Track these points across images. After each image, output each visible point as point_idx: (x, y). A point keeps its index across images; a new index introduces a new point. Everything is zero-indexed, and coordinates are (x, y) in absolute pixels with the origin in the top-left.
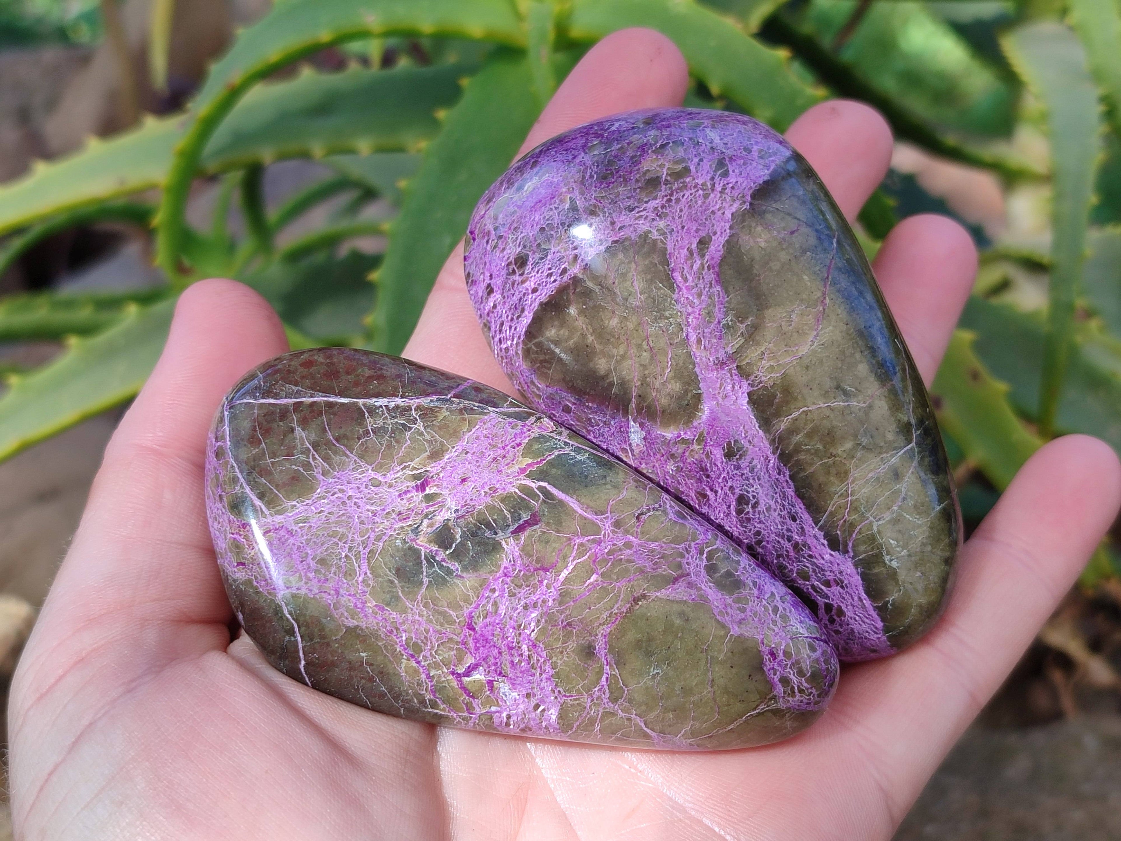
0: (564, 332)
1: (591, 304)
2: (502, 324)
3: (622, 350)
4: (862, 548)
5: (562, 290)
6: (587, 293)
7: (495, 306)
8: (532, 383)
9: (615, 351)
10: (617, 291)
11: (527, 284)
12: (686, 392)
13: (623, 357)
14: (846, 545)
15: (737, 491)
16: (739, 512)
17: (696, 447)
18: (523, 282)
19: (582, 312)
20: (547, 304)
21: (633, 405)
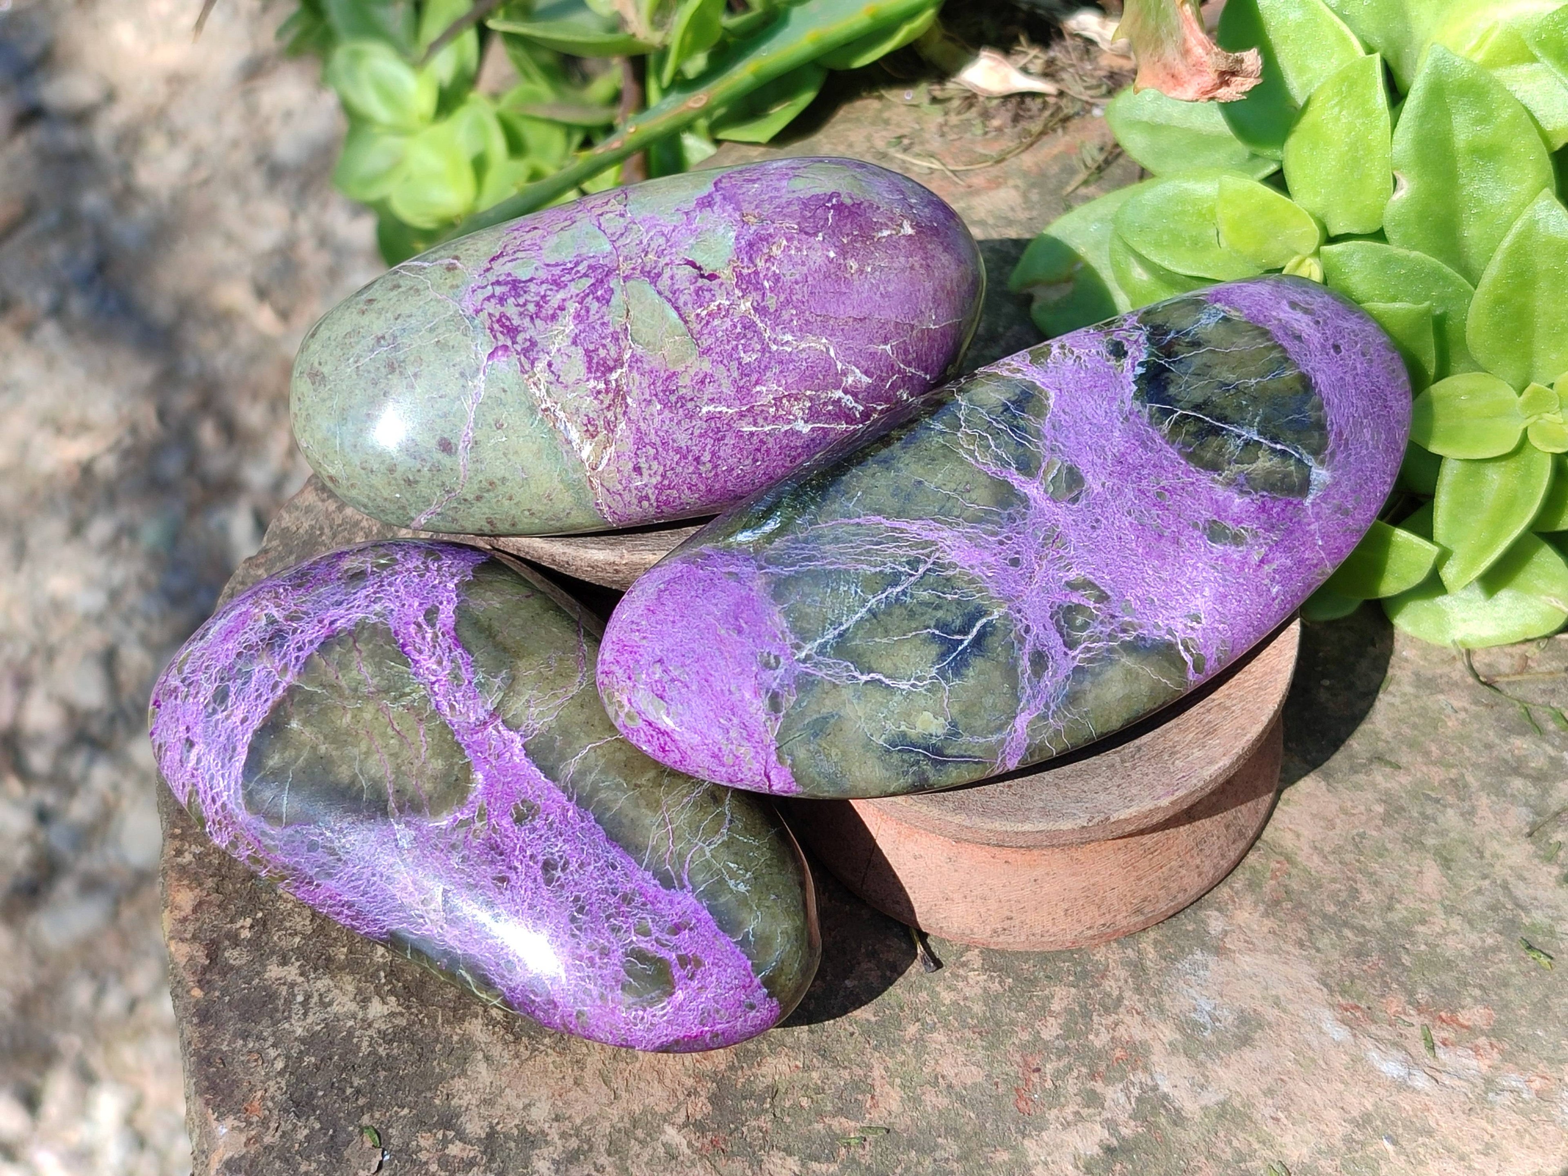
0: (290, 753)
1: (315, 709)
2: (212, 778)
3: (363, 747)
4: (700, 878)
5: (277, 708)
6: (310, 699)
7: (199, 761)
8: (264, 833)
9: (356, 751)
10: (343, 683)
11: (233, 719)
12: (452, 766)
13: (368, 754)
14: (681, 880)
15: (540, 858)
16: (548, 882)
17: (478, 825)
18: (227, 718)
19: (305, 722)
20: (262, 729)
21: (392, 805)
